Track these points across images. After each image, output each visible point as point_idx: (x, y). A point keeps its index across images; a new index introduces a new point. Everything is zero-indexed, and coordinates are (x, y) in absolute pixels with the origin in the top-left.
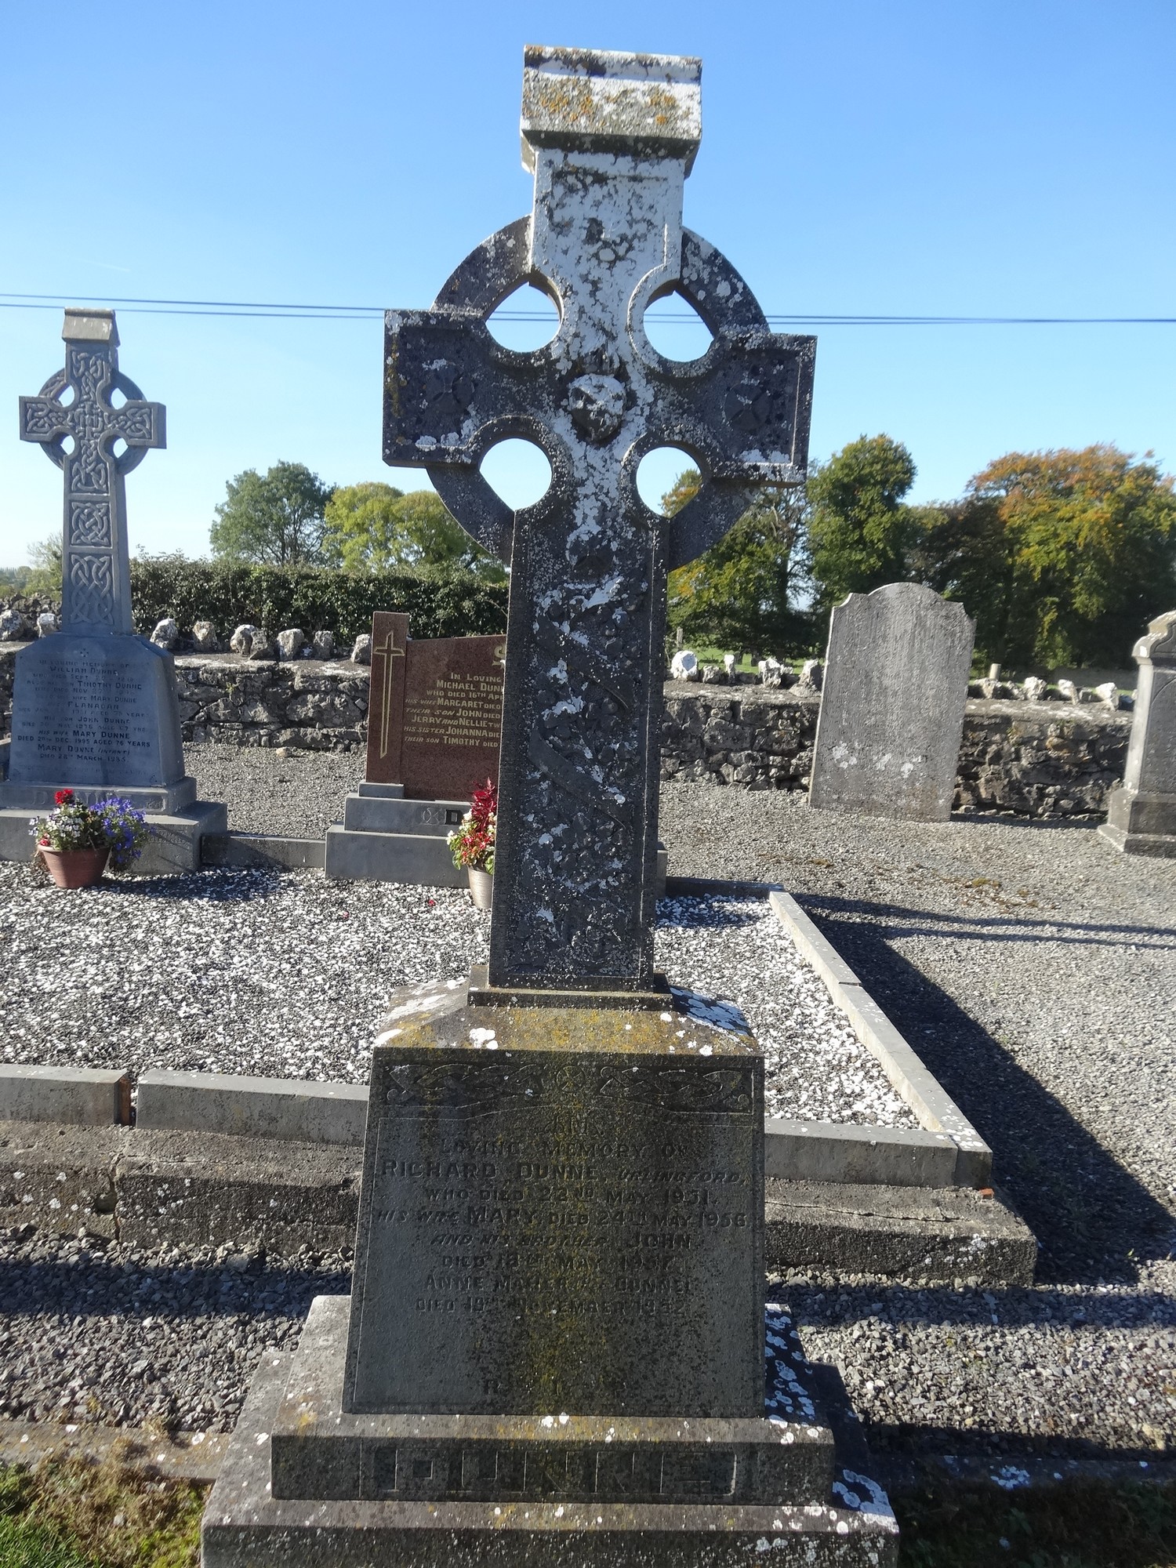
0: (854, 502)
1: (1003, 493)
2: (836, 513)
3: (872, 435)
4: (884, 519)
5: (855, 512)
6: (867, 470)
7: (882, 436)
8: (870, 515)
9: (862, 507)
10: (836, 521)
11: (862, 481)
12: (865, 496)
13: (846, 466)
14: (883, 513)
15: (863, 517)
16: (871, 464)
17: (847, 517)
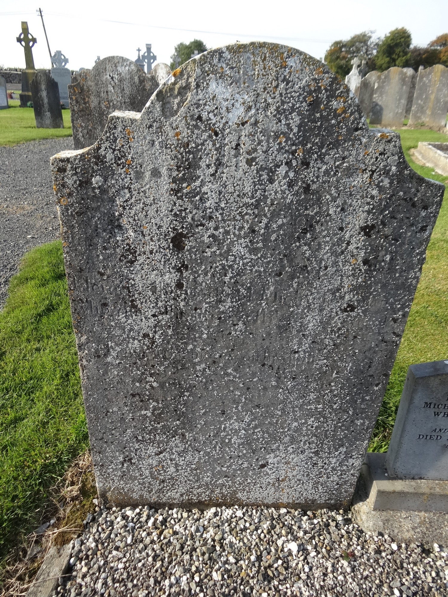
0: (394, 52)
1: (439, 48)
2: (387, 57)
3: (400, 27)
4: (404, 58)
5: (394, 56)
6: (398, 41)
7: (403, 28)
8: (399, 57)
9: (396, 54)
10: (387, 59)
11: (397, 45)
12: (398, 50)
13: (392, 40)
14: (403, 56)
15: (396, 57)
16: (400, 39)
17: (391, 58)
